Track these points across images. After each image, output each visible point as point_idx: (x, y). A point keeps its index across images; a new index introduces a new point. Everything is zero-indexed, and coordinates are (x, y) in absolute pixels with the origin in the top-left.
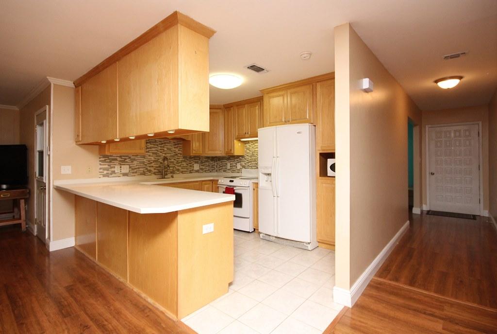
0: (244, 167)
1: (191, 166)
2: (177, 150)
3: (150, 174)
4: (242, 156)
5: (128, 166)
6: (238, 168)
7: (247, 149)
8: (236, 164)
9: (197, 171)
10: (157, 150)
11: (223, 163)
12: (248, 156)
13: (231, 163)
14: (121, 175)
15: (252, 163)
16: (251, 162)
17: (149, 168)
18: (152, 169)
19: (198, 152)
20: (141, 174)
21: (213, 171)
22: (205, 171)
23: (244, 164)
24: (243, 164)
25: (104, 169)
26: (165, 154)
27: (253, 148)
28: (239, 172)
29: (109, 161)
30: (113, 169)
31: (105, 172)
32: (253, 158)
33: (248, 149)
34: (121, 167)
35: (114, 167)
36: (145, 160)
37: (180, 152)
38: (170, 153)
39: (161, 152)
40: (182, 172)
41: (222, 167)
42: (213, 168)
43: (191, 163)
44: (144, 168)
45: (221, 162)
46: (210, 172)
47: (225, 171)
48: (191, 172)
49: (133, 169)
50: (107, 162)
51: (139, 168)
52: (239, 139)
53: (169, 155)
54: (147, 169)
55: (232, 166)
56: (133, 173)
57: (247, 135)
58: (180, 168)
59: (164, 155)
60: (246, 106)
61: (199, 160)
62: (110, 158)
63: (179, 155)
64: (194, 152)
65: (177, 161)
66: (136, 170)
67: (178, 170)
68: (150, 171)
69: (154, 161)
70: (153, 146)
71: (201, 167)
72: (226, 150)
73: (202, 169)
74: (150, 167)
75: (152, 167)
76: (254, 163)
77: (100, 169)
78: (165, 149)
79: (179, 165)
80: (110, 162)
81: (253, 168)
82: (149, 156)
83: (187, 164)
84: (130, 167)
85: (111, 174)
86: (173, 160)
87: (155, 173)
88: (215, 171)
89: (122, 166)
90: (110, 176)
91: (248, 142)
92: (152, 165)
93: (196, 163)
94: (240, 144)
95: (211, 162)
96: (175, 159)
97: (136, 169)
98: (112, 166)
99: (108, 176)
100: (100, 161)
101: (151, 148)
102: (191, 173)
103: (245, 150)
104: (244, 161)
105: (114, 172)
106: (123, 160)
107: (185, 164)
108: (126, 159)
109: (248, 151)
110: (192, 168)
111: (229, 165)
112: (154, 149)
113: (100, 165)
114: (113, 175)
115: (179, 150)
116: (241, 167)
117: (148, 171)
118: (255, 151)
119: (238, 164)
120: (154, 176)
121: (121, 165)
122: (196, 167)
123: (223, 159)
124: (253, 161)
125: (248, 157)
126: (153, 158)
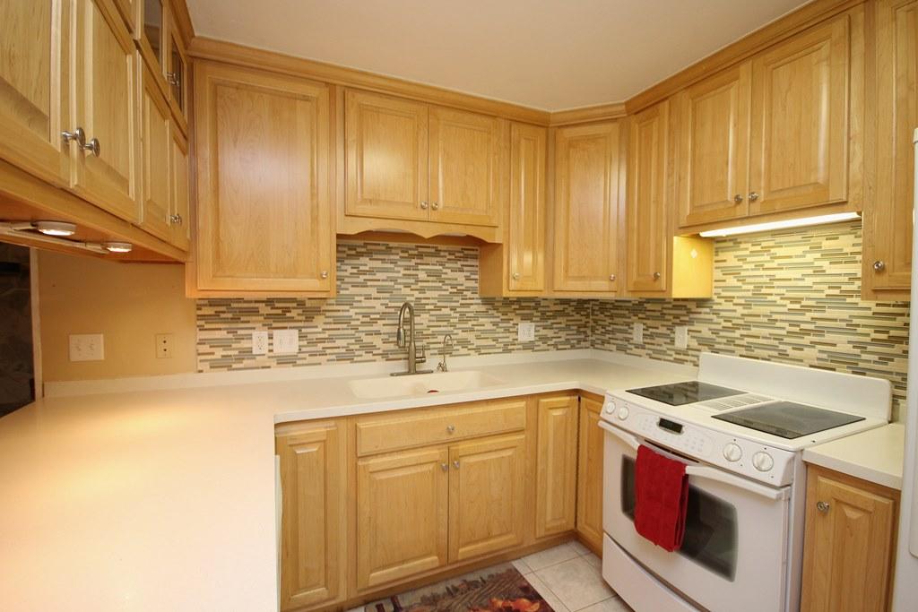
0: (707, 343)
1: (507, 330)
2: (460, 277)
3: (370, 356)
4: (701, 302)
5: (296, 331)
6: (681, 345)
7: (731, 271)
8: (671, 329)
9: (529, 346)
10: (395, 280)
11: (617, 320)
12: (729, 299)
13: (649, 322)
14: (273, 363)
15: (754, 331)
16: (747, 326)
17: (367, 339)
18: (377, 341)
19: (530, 285)
20: (340, 358)
21: (583, 344)
22: (555, 345)
23: (706, 333)
24: (704, 329)
25: (215, 344)
26: (422, 290)
27: (759, 266)
28: (682, 361)
29: (230, 315)
30: (245, 344)
31: (219, 353)
32: (755, 310)
33: (735, 272)
34: (271, 337)
35: (250, 337)
36: (352, 312)
37: (472, 284)
38: (439, 289)
39: (407, 286)
40: (478, 350)
41: (613, 332)
42: (583, 336)
43: (509, 320)
44: (352, 337)
45: (611, 317)
46: (573, 347)
47: (621, 349)
48: (506, 351)
49: (311, 343)
50: (225, 321)
51: (331, 339)
52: (692, 230)
53: (435, 294)
54: (359, 340)
55: (652, 336)
56: (313, 354)
57: (743, 210)
58: (471, 336)
59: (417, 294)
60: (744, 69)
61: (535, 309)
62: (234, 305)
63: (468, 294)
64: (513, 284)
65: (462, 314)
66: (320, 346)
67: (464, 343)
68: (369, 348)
69: (384, 316)
70: (378, 264)
71: (543, 332)
72: (635, 278)
73: (544, 339)
74: (369, 334)
75: (378, 333)
76: (766, 332)
77: (202, 342)
78: (422, 275)
79: (469, 325)
80: (235, 320)
81: (757, 352)
82: (368, 298)
83: (495, 324)
84: (301, 337)
85: (240, 360)
86: (446, 311)
87: (385, 355)
88: (588, 344)
89: (276, 332)
90: (234, 366)
91: (735, 240)
92: (375, 328)
93: (524, 319)
94: (694, 253)
95: (577, 317)
96: (453, 309)
97: (322, 340)
98: (239, 332)
99: (230, 368)
100: (201, 317)
101: (371, 272)
102: (510, 351)
103: (718, 275)
104: (710, 321)
105: (247, 353)
106: (280, 312)
107: (487, 323)
108: (288, 310)
109: (731, 281)
110: (513, 336)
111: (639, 329)
112: (379, 276)
113: (202, 329)
114: (246, 363)
115: (468, 279)
116: (694, 344)
117: (362, 347)
118: (773, 279)
119: (677, 329)
120: (381, 365)
121: (271, 328)
122: (526, 332)
123: (616, 308)
124: (758, 325)
125: (730, 306)
126: (379, 307)
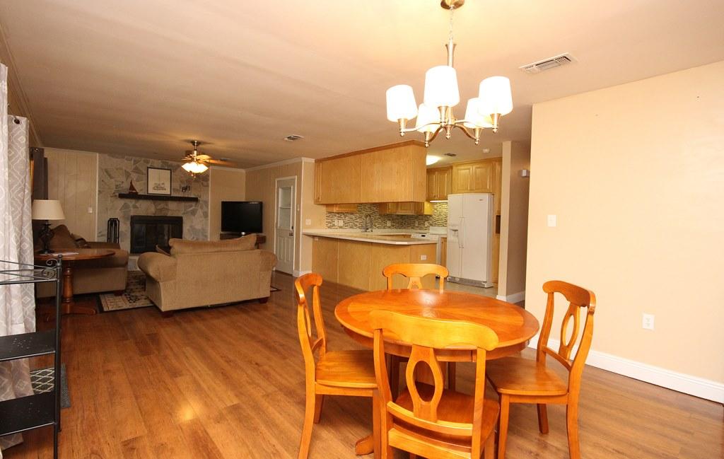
0: (431, 225)
1: (384, 223)
3: (356, 228)
4: (430, 216)
5: (343, 221)
6: (426, 226)
7: (436, 209)
9: (389, 227)
11: (411, 221)
12: (435, 215)
13: (420, 221)
14: (338, 228)
16: (438, 221)
18: (357, 224)
19: (393, 211)
20: (351, 228)
22: (395, 227)
24: (431, 222)
25: (329, 223)
27: (441, 208)
28: (428, 229)
29: (331, 216)
31: (329, 225)
32: (439, 217)
34: (338, 222)
35: (335, 221)
40: (378, 228)
41: (411, 224)
42: (402, 225)
43: (385, 220)
45: (410, 219)
46: (400, 228)
47: (413, 228)
48: (384, 228)
49: (345, 223)
51: (349, 223)
52: (429, 201)
54: (354, 223)
55: (420, 224)
56: (345, 226)
57: (436, 198)
58: (377, 224)
61: (392, 217)
62: (332, 214)
63: (376, 213)
64: (389, 210)
65: (375, 218)
66: (347, 224)
67: (375, 226)
68: (356, 226)
71: (393, 224)
72: (416, 210)
73: (393, 226)
77: (326, 222)
78: (367, 208)
79: (376, 221)
81: (440, 226)
83: (382, 221)
85: (332, 226)
87: (359, 228)
88: (403, 228)
91: (436, 204)
93: (389, 220)
94: (429, 205)
95: (401, 220)
96: (373, 217)
98: (333, 220)
99: (331, 228)
100: (326, 216)
103: (433, 210)
104: (432, 220)
105: (334, 225)
107: (380, 221)
108: (341, 215)
109: (436, 211)
110: (386, 224)
111: (417, 222)
113: (326, 219)
114: (334, 227)
115: (376, 209)
116: (429, 225)
117: (354, 225)
118: (443, 211)
119: (425, 222)
121: (338, 220)
122: (389, 224)
123: (411, 217)
125: (435, 217)
